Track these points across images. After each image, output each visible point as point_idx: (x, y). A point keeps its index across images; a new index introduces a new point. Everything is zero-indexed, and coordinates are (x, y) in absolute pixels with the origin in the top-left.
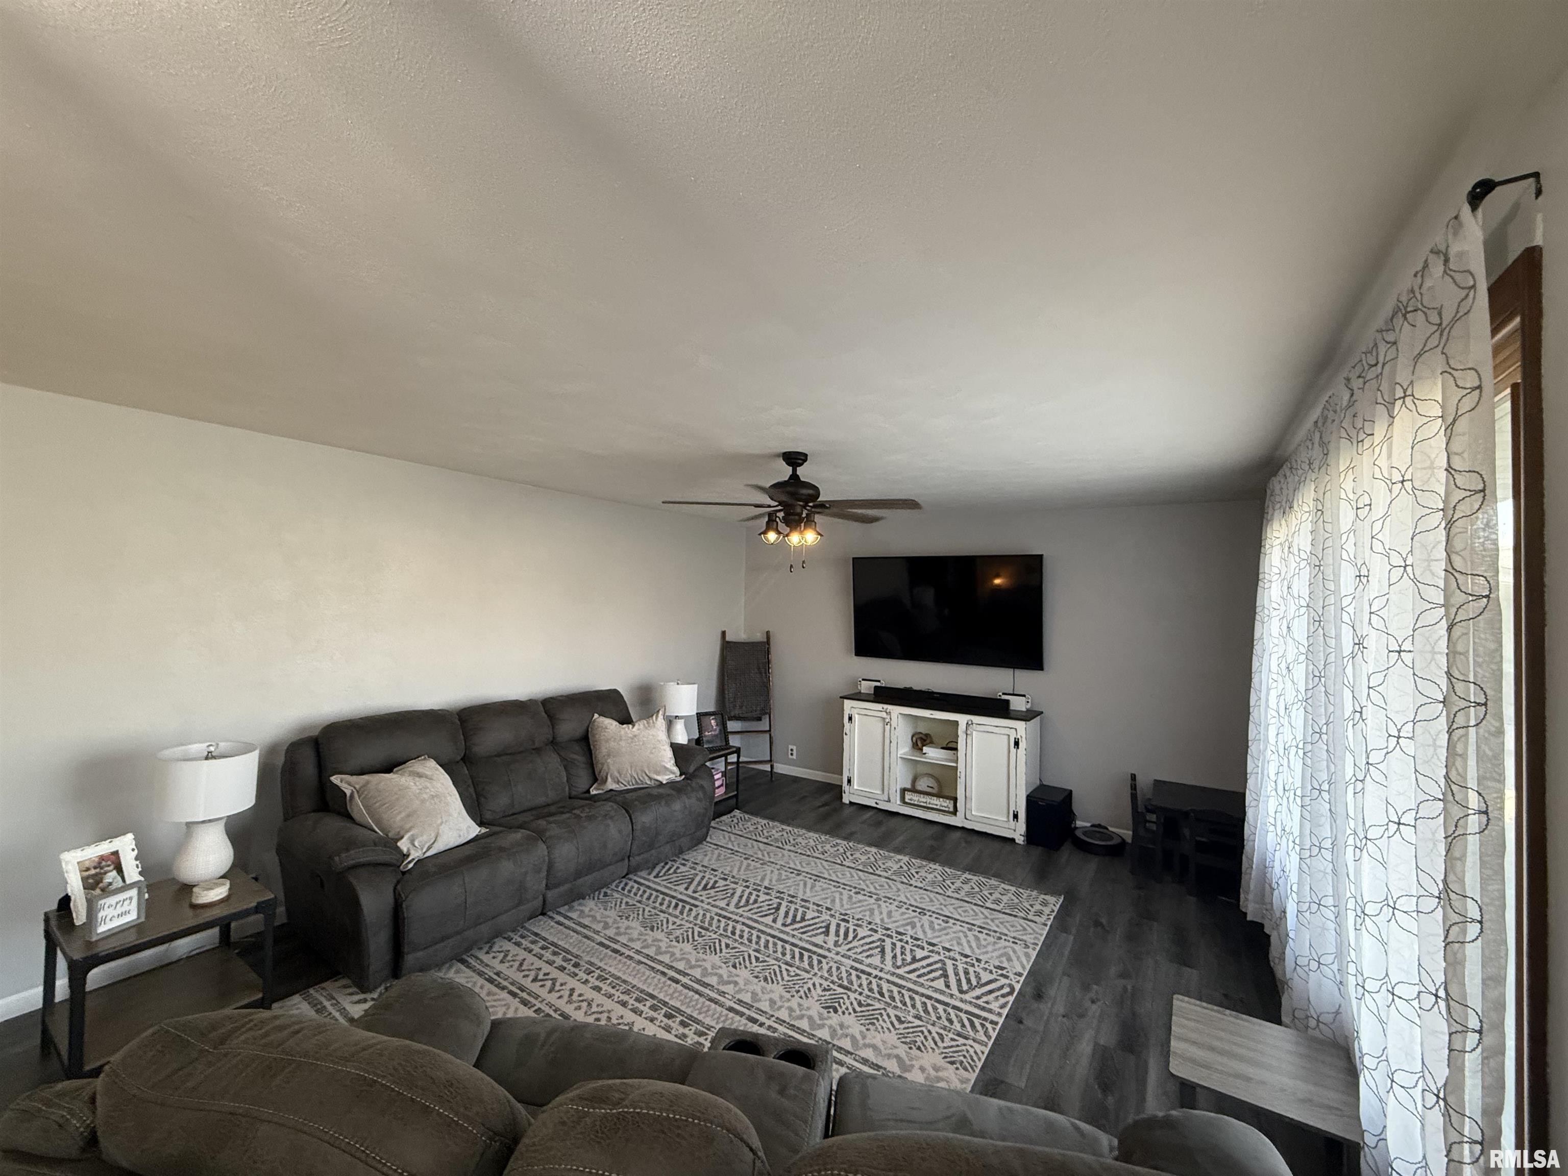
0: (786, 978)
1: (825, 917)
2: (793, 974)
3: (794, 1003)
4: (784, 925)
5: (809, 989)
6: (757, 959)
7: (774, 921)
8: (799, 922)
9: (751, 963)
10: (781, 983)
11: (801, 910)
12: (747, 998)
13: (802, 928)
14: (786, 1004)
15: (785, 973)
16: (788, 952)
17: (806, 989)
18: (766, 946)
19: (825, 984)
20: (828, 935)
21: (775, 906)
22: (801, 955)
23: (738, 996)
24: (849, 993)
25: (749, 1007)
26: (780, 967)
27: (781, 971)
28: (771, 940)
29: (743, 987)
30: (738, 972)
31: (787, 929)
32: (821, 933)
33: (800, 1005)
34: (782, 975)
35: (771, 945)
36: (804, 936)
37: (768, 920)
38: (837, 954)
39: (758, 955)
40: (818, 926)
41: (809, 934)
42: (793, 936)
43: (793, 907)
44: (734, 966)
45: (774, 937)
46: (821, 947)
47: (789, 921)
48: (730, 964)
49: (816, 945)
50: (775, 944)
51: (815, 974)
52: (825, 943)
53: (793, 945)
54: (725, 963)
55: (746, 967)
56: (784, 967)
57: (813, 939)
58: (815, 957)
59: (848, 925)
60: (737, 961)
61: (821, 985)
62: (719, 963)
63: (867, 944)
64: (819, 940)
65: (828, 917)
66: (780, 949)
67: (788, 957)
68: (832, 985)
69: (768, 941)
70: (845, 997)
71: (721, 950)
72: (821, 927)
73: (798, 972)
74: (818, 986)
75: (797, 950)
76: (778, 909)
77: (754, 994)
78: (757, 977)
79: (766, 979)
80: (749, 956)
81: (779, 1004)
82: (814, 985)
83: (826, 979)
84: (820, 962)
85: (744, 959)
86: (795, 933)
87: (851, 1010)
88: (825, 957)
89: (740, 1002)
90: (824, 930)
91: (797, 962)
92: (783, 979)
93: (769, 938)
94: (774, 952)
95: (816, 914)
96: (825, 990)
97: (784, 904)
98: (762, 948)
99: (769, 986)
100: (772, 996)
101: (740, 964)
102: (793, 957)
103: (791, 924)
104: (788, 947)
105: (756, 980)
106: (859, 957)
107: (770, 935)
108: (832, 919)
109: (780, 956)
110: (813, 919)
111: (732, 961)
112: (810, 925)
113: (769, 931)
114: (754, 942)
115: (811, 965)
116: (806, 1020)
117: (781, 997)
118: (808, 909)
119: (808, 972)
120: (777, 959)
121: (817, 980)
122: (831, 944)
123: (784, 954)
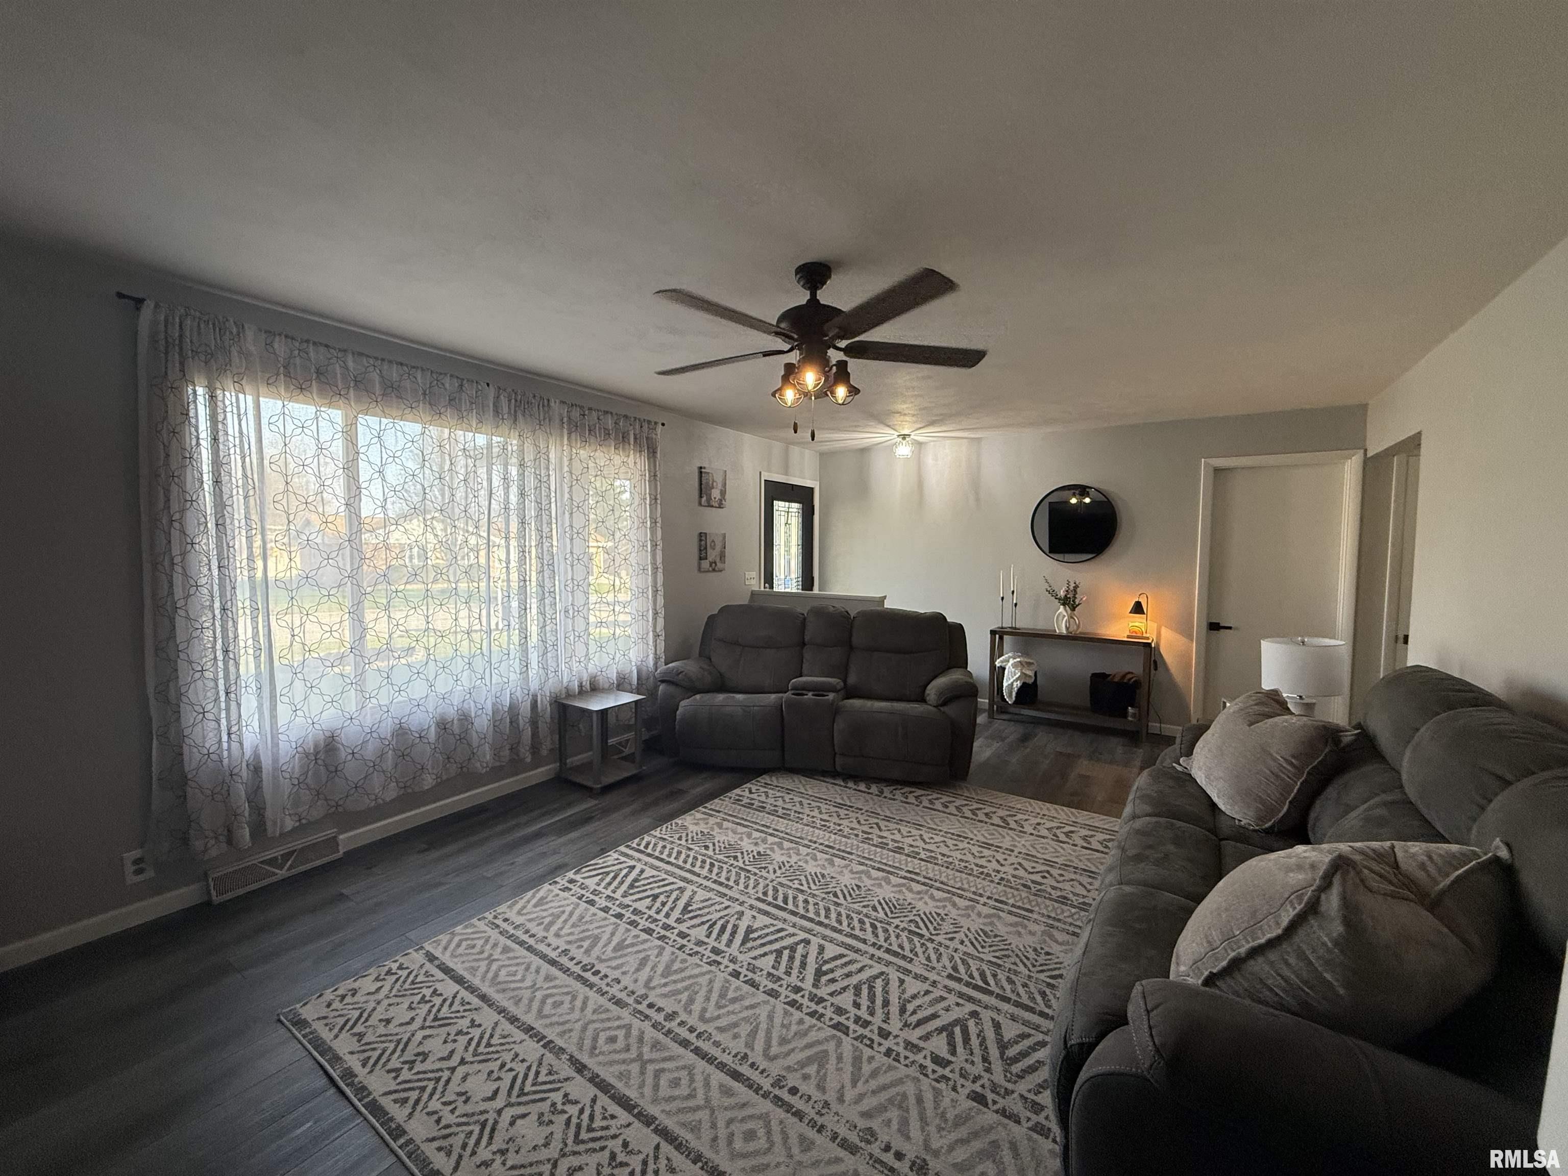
0: (802, 878)
1: (745, 958)
2: (796, 882)
3: (794, 858)
4: (807, 942)
5: (780, 868)
6: (836, 895)
7: (822, 949)
8: (785, 948)
9: (842, 890)
10: (807, 873)
11: (780, 972)
12: (837, 861)
13: (782, 938)
14: (801, 857)
15: (804, 882)
16: (801, 904)
17: (783, 870)
18: (828, 910)
19: (764, 873)
20: (749, 927)
21: (824, 979)
22: (785, 901)
23: (847, 862)
24: (742, 866)
25: (834, 855)
26: (809, 888)
27: (808, 883)
28: (822, 919)
29: (844, 870)
30: (853, 882)
31: (803, 935)
32: (756, 930)
33: (790, 857)
34: (807, 880)
35: (823, 912)
36: (780, 925)
37: (831, 950)
38: (742, 904)
39: (835, 900)
40: (759, 942)
41: (772, 929)
42: (794, 926)
43: (793, 980)
44: (859, 887)
45: (820, 923)
46: (760, 911)
47: (800, 949)
48: (864, 889)
49: (766, 913)
50: (818, 914)
51: (772, 881)
52: (754, 917)
53: (794, 913)
54: (869, 890)
55: (846, 886)
56: (805, 888)
57: (768, 921)
58: (770, 899)
59: (716, 944)
60: (857, 892)
61: (768, 872)
62: (878, 890)
63: (701, 916)
64: (762, 920)
65: (741, 957)
66: (811, 907)
67: (801, 898)
68: (757, 871)
69: (827, 917)
70: (747, 863)
71: (880, 903)
72: (755, 939)
73: (790, 884)
74: (771, 871)
75: (790, 906)
76: (819, 973)
77: (832, 863)
78: (832, 878)
79: (823, 876)
80: (845, 897)
81: (808, 858)
82: (775, 872)
83: (761, 877)
84: (765, 894)
85: (850, 895)
86: (791, 930)
87: (745, 854)
88: (758, 899)
89: (843, 858)
90: (752, 936)
91: (790, 893)
92: (806, 876)
93: (826, 921)
94: (817, 904)
95: (757, 963)
96: (765, 868)
97: (808, 985)
98: (832, 908)
99: (818, 870)
100: (814, 863)
101: (853, 889)
102: (795, 898)
103: (797, 944)
104: (802, 912)
105: (832, 875)
106: (718, 899)
107: (826, 926)
108: (736, 953)
109: (810, 899)
110: (765, 954)
111: (862, 893)
112: (771, 942)
113: (828, 932)
114: (844, 916)
115: (776, 890)
116: (785, 847)
117: (806, 862)
118: (769, 974)
119: (781, 884)
120: (814, 896)
121: (771, 876)
122: (749, 913)
123: (806, 902)
